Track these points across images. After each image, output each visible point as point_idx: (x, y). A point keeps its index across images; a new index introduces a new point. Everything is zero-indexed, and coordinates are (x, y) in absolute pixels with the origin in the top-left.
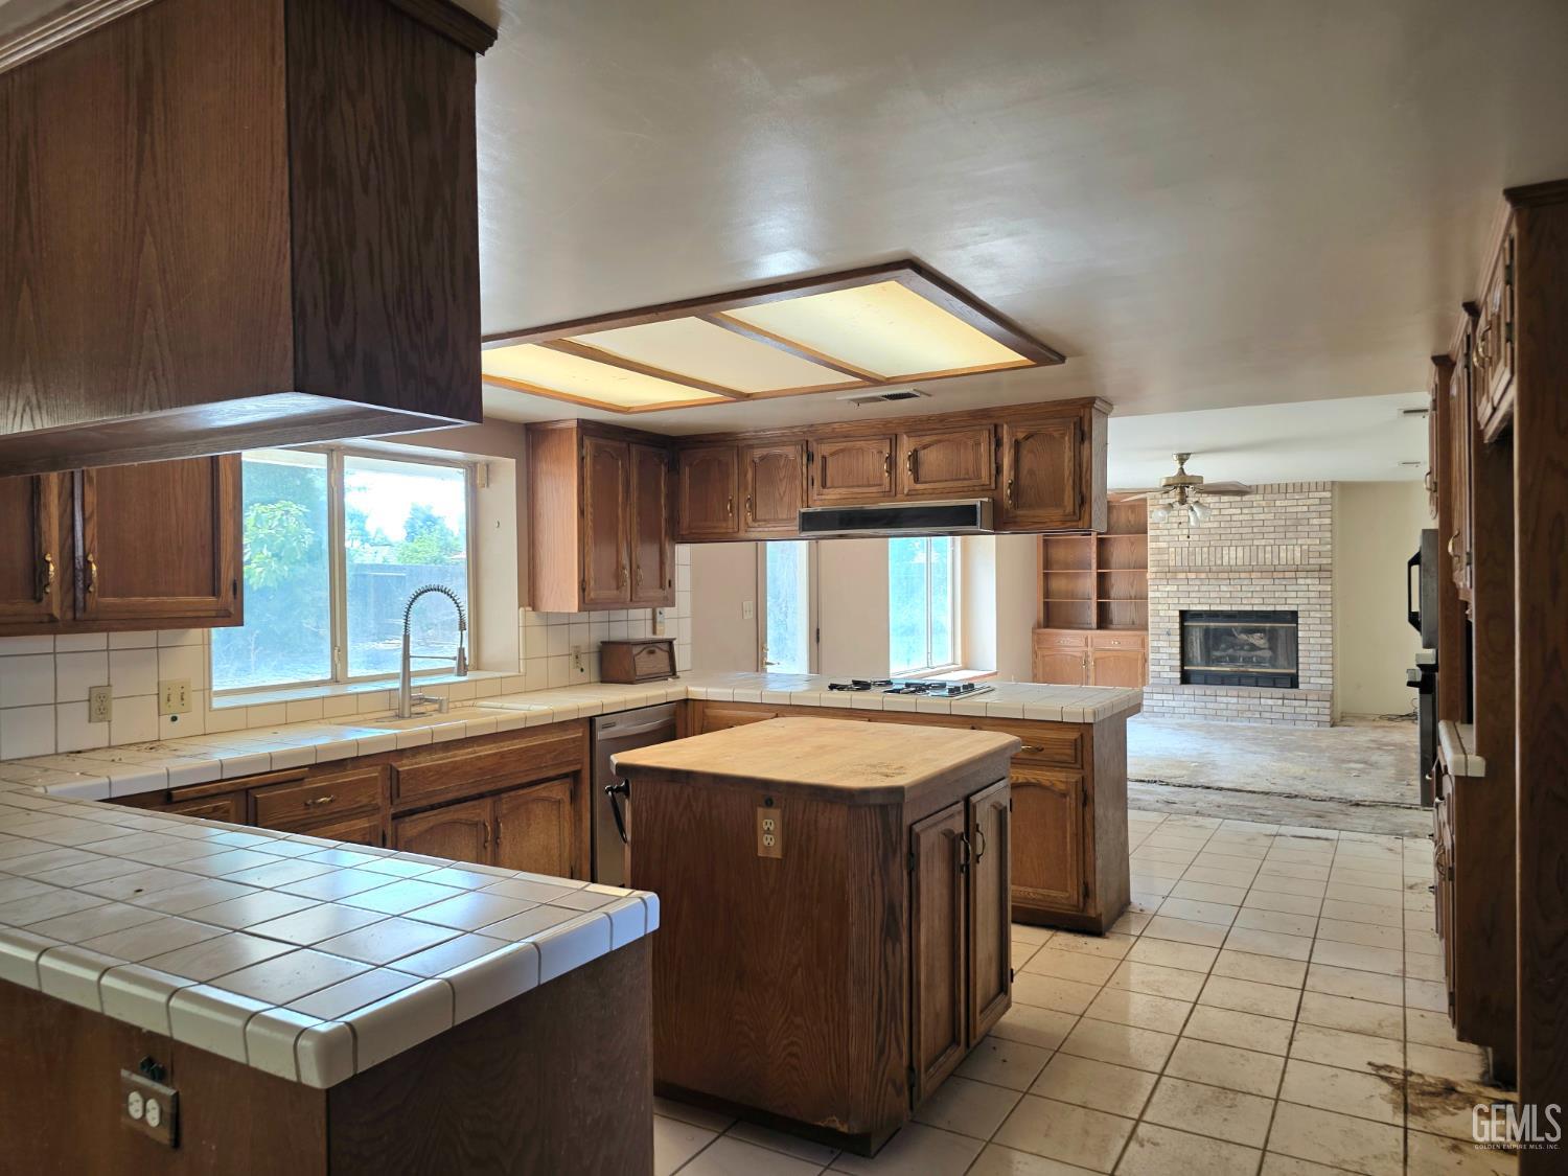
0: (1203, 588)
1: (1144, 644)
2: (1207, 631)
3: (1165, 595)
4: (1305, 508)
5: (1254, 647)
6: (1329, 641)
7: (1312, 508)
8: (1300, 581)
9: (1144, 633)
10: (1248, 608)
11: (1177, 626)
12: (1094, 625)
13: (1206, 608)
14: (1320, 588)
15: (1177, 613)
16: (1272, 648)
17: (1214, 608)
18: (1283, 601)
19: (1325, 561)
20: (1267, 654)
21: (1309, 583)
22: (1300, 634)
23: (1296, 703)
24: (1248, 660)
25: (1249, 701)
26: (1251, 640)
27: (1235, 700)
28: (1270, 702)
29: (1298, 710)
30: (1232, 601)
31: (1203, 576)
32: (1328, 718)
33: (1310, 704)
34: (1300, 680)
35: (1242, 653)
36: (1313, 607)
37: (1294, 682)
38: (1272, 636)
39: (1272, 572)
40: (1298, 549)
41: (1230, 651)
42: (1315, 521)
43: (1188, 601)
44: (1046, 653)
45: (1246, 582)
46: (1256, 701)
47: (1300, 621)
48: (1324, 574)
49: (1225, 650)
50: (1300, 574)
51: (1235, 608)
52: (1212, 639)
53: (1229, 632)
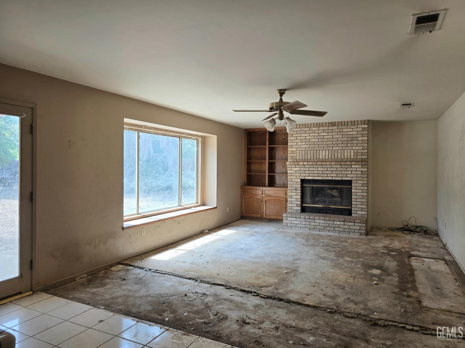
0: (311, 169)
1: (286, 194)
2: (313, 188)
3: (295, 172)
4: (356, 133)
5: (333, 196)
6: (365, 194)
7: (359, 133)
8: (353, 166)
9: (286, 189)
10: (330, 178)
11: (299, 186)
12: (267, 185)
13: (312, 178)
14: (362, 169)
15: (300, 180)
16: (341, 197)
17: (316, 178)
18: (345, 175)
19: (364, 157)
20: (338, 199)
21: (357, 167)
22: (353, 191)
23: (350, 224)
24: (330, 203)
25: (329, 222)
26: (332, 193)
27: (322, 222)
28: (338, 223)
29: (351, 227)
30: (323, 175)
31: (310, 163)
32: (364, 232)
33: (356, 224)
34: (353, 212)
35: (328, 199)
36: (359, 179)
37: (349, 212)
38: (341, 191)
39: (340, 161)
40: (352, 151)
41: (323, 198)
42: (360, 139)
43: (304, 175)
44: (247, 197)
45: (329, 166)
46: (332, 222)
47: (353, 184)
48: (364, 163)
49: (321, 197)
50: (353, 163)
51: (324, 178)
52: (316, 192)
53: (322, 189)
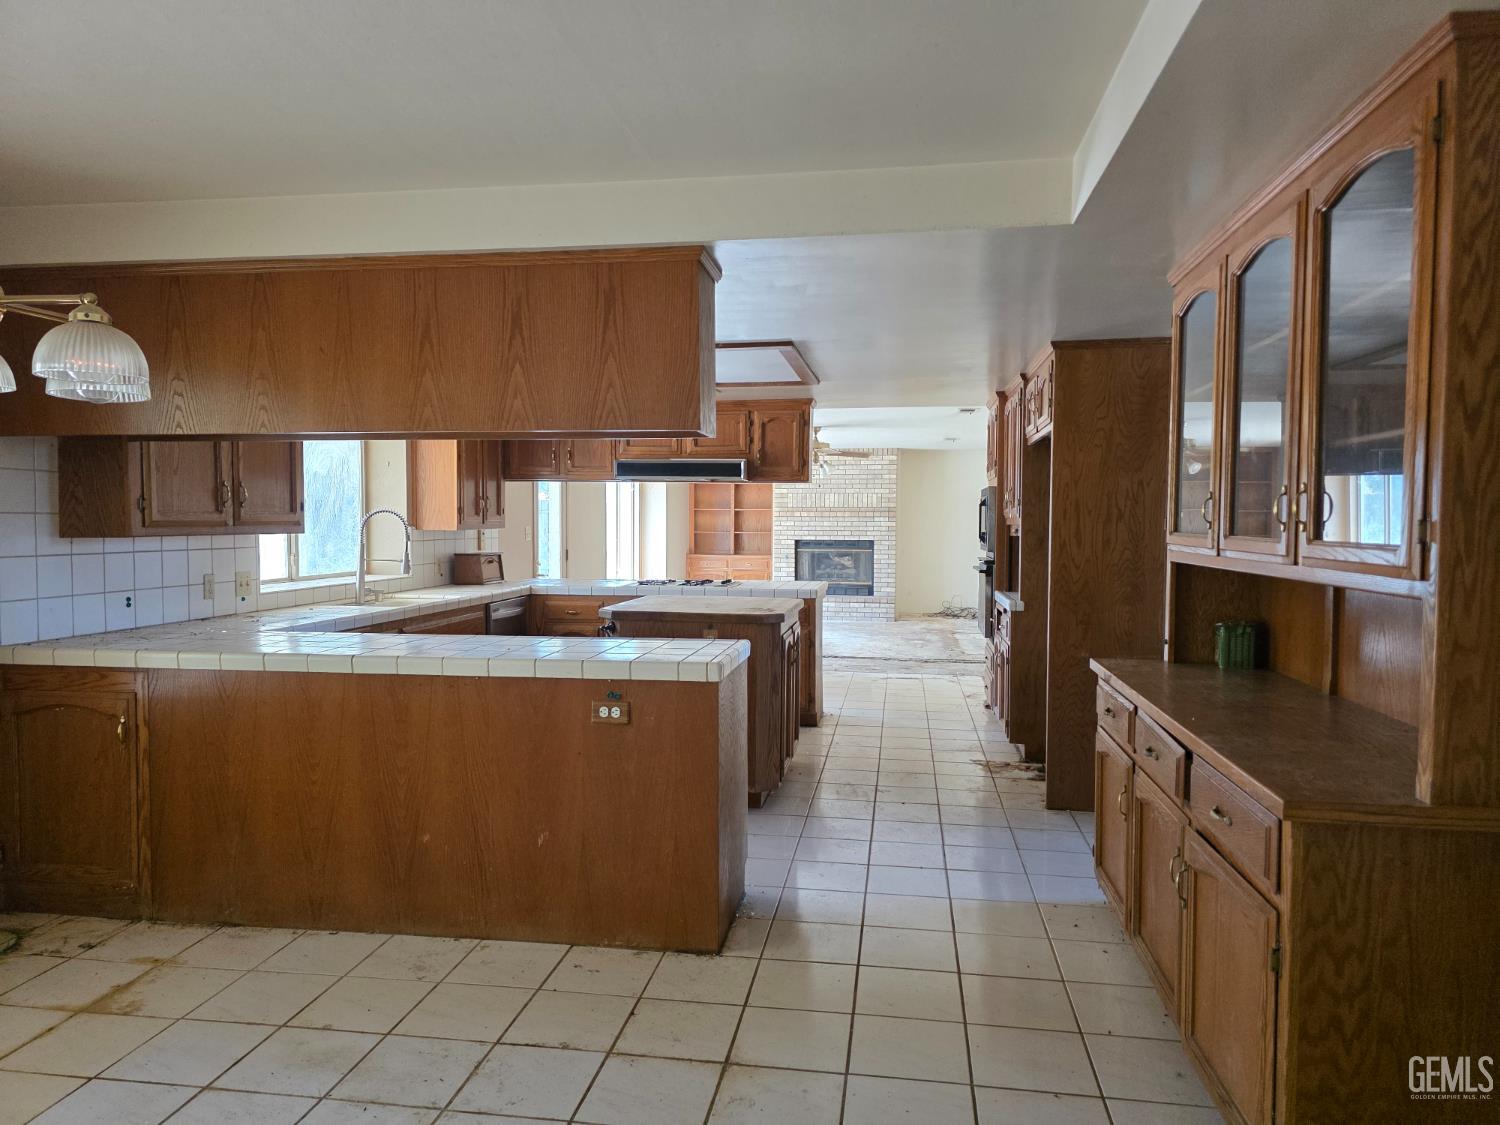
0: (812, 524)
1: (768, 565)
2: (813, 555)
3: (785, 528)
4: (880, 467)
5: (844, 567)
6: (893, 562)
7: (885, 467)
8: (876, 519)
9: (768, 557)
10: (841, 538)
11: (793, 551)
12: (732, 552)
13: (813, 538)
14: (889, 524)
15: (793, 542)
16: (856, 567)
17: (818, 538)
18: (864, 533)
19: (892, 505)
20: (853, 571)
21: (883, 522)
22: (875, 557)
23: (873, 605)
24: (840, 576)
25: (843, 605)
26: (842, 562)
27: (833, 605)
28: (856, 605)
29: (874, 610)
30: (830, 533)
31: (812, 514)
32: (893, 616)
33: (882, 605)
34: (875, 589)
35: (836, 571)
36: (884, 538)
37: (871, 592)
38: (856, 559)
39: (857, 511)
40: (875, 496)
41: (828, 570)
42: (887, 476)
43: (801, 533)
44: (697, 573)
45: (841, 519)
46: (847, 605)
47: (875, 547)
48: (892, 514)
49: (825, 569)
50: (877, 514)
51: (832, 538)
52: (817, 561)
53: (827, 556)
